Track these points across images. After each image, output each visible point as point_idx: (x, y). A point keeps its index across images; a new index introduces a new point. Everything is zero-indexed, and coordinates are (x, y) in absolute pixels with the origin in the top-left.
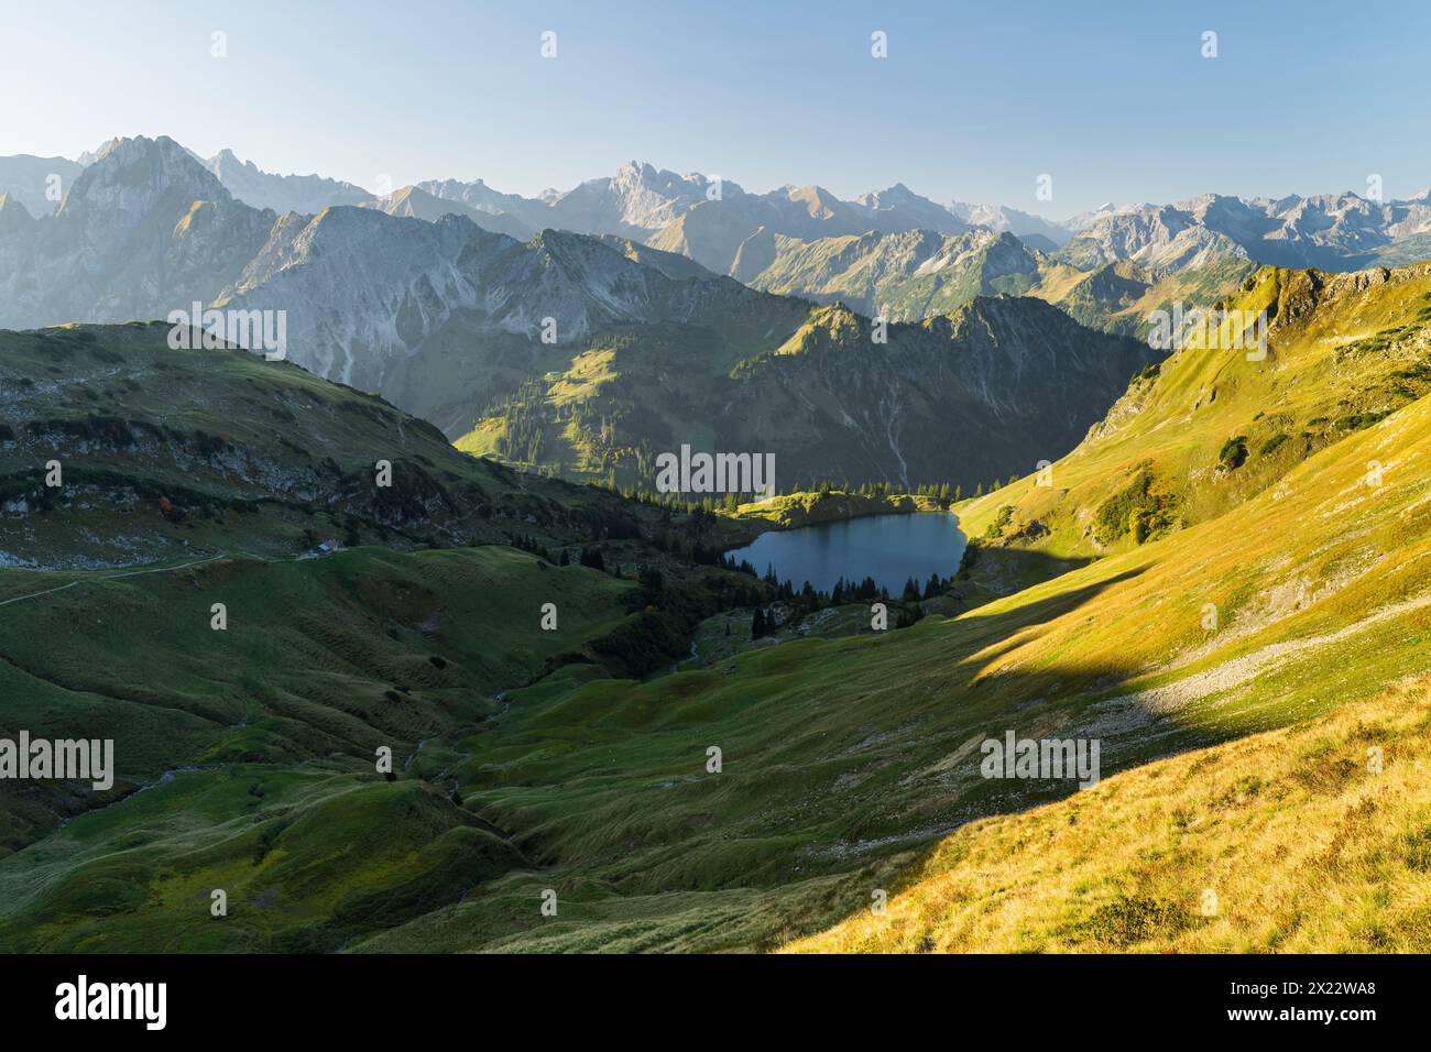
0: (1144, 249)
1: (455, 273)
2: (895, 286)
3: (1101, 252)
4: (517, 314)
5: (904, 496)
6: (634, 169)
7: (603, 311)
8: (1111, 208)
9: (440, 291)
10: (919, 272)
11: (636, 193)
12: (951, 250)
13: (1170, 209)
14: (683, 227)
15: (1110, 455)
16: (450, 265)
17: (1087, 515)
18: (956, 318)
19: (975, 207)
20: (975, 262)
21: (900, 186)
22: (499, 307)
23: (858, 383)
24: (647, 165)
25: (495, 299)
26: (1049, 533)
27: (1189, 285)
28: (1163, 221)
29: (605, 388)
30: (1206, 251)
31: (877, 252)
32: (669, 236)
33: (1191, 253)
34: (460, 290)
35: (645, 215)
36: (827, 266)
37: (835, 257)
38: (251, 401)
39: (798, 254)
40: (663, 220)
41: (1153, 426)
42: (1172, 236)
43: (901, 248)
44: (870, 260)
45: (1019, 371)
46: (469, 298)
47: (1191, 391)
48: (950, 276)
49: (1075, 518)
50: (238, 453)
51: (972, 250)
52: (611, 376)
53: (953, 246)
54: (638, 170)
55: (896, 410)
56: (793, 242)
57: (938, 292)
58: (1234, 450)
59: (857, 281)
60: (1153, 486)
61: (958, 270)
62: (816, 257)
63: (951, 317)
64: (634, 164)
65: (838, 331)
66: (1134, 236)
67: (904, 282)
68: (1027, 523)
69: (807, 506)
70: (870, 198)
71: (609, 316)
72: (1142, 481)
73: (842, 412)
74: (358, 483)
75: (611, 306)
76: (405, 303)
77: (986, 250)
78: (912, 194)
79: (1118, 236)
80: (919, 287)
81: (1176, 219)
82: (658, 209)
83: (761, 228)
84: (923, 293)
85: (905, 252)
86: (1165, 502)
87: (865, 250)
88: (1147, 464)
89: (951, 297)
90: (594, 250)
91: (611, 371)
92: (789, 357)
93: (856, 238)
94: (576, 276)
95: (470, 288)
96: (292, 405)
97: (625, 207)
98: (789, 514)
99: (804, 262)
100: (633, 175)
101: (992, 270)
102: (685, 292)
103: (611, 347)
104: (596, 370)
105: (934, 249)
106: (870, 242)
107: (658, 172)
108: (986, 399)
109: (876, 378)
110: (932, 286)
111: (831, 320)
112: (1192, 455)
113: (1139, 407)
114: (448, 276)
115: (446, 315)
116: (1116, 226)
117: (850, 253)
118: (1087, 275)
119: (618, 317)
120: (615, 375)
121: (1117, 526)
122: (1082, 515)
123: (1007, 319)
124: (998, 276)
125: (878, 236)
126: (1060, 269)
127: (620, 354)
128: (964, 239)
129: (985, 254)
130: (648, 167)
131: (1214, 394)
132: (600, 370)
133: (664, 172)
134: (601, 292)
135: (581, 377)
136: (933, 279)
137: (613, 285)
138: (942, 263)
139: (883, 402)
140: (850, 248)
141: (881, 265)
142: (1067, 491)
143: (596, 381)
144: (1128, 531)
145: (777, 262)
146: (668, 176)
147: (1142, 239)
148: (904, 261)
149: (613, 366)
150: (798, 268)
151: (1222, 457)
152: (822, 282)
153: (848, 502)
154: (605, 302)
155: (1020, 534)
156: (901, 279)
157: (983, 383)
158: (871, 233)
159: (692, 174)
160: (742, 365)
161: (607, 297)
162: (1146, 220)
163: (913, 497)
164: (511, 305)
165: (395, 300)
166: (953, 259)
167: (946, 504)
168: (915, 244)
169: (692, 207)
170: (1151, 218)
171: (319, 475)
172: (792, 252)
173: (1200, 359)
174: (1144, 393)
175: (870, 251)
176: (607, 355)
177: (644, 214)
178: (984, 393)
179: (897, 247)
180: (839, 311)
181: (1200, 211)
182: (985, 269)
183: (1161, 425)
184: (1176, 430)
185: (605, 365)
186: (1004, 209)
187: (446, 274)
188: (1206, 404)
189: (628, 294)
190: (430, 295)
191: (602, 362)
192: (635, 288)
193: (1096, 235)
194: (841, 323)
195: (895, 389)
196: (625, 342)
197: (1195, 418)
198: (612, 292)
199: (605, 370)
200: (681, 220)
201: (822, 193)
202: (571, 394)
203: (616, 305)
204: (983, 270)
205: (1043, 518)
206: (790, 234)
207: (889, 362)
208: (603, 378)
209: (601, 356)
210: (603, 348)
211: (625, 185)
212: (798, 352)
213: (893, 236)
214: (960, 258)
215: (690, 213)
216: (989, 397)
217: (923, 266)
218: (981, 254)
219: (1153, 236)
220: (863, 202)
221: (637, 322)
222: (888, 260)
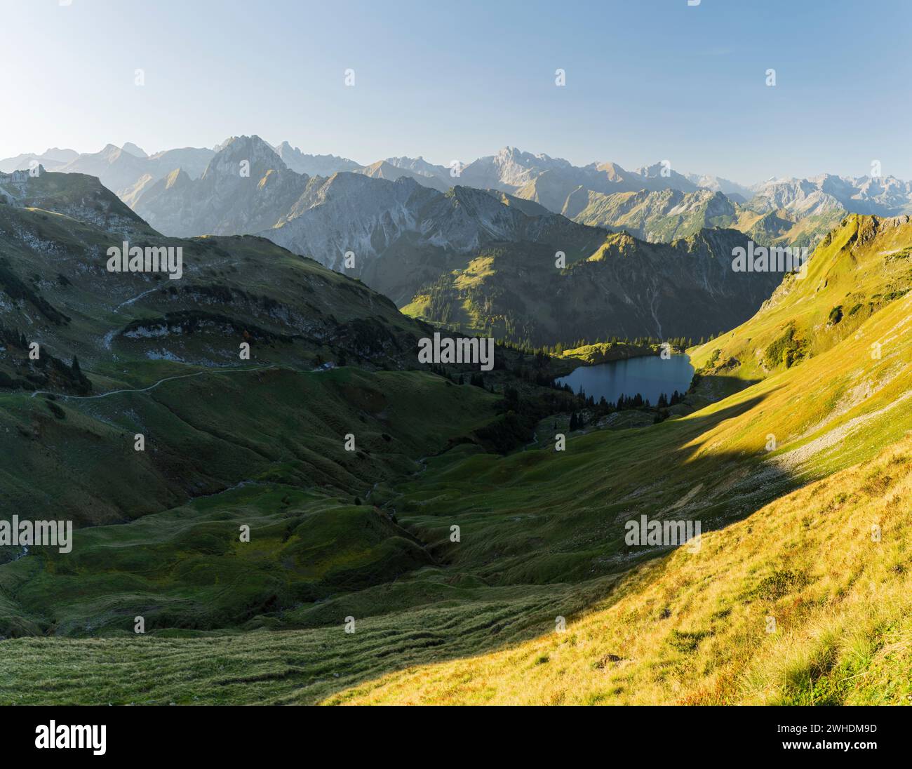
0: (791, 203)
1: (405, 211)
2: (656, 222)
3: (770, 204)
4: (438, 234)
6: (508, 151)
7: (488, 234)
8: (775, 179)
9: (396, 221)
10: (670, 214)
11: (508, 165)
12: (688, 201)
13: (805, 181)
14: (535, 186)
15: (773, 318)
16: (402, 206)
17: (760, 353)
18: (691, 241)
19: (702, 177)
20: (701, 208)
21: (658, 163)
22: (428, 231)
23: (634, 278)
25: (426, 226)
26: (740, 364)
27: (814, 223)
28: (802, 188)
29: (487, 279)
30: (823, 204)
31: (647, 201)
32: (527, 190)
33: (815, 206)
34: (407, 220)
36: (618, 210)
37: (623, 204)
38: (292, 281)
39: (601, 202)
40: (524, 181)
41: (795, 302)
42: (806, 196)
43: (660, 199)
44: (642, 206)
45: (725, 271)
46: (412, 225)
47: (815, 281)
48: (687, 216)
49: (754, 355)
50: (284, 309)
51: (700, 201)
52: (491, 272)
53: (689, 199)
54: (510, 151)
55: (656, 294)
56: (599, 195)
57: (681, 225)
58: (836, 313)
59: (635, 218)
60: (795, 335)
61: (692, 213)
62: (611, 204)
63: (687, 240)
64: (508, 148)
65: (624, 247)
66: (786, 195)
67: (662, 219)
68: (728, 359)
69: (603, 351)
70: (643, 170)
71: (491, 238)
72: (790, 333)
73: (625, 294)
74: (346, 330)
75: (491, 231)
76: (376, 227)
77: (708, 202)
79: (779, 196)
80: (670, 222)
81: (808, 187)
82: (521, 175)
83: (580, 187)
84: (672, 226)
85: (663, 202)
86: (801, 344)
87: (640, 201)
88: (792, 323)
89: (687, 229)
90: (483, 199)
91: (491, 269)
92: (595, 262)
93: (634, 194)
94: (473, 213)
95: (413, 220)
96: (313, 284)
97: (502, 173)
98: (593, 356)
99: (604, 207)
100: (507, 155)
101: (711, 213)
102: (536, 223)
103: (492, 255)
104: (483, 268)
105: (679, 201)
106: (643, 196)
107: (521, 153)
108: (706, 288)
109: (644, 275)
110: (677, 221)
111: (619, 241)
112: (815, 317)
113: (788, 291)
114: (401, 212)
115: (399, 235)
116: (777, 190)
117: (631, 202)
118: (762, 217)
119: (497, 238)
120: (493, 272)
121: (776, 359)
122: (757, 353)
123: (719, 241)
124: (714, 217)
125: (647, 192)
126: (747, 213)
127: (496, 259)
128: (695, 195)
129: (707, 204)
130: (516, 150)
131: (826, 282)
132: (485, 269)
133: (525, 153)
134: (487, 223)
135: (474, 272)
136: (678, 218)
137: (494, 219)
138: (683, 209)
139: (648, 289)
140: (631, 200)
141: (649, 209)
142: (750, 340)
143: (482, 275)
144: (782, 361)
145: (589, 206)
146: (527, 155)
147: (791, 197)
148: (662, 207)
149: (492, 267)
150: (601, 210)
151: (830, 317)
152: (615, 219)
154: (489, 229)
155: (724, 366)
156: (660, 218)
157: (705, 278)
158: (643, 190)
159: (541, 154)
161: (491, 226)
162: (793, 187)
164: (435, 230)
165: (371, 226)
166: (689, 206)
167: (683, 349)
168: (668, 197)
169: (541, 174)
170: (795, 186)
171: (326, 324)
172: (598, 201)
173: (820, 264)
174: (791, 283)
175: (643, 201)
176: (489, 260)
177: (513, 177)
178: (705, 284)
179: (657, 199)
180: (624, 236)
181: (820, 183)
182: (707, 212)
183: (800, 301)
184: (807, 303)
185: (488, 266)
186: (718, 179)
187: (399, 211)
188: (822, 288)
189: (502, 224)
190: (390, 223)
191: (486, 264)
192: (506, 221)
193: (767, 194)
194: (625, 243)
195: (655, 281)
196: (500, 253)
197: (817, 296)
198: (493, 223)
199: (488, 269)
200: (534, 182)
201: (616, 167)
202: (468, 283)
203: (495, 230)
205: (737, 356)
206: (597, 191)
207: (652, 266)
208: (487, 273)
209: (486, 260)
210: (486, 256)
211: (502, 160)
212: (600, 260)
213: (655, 192)
214: (693, 206)
215: (539, 177)
216: (708, 287)
217: (672, 210)
218: (705, 203)
219: (796, 196)
220: (639, 173)
221: (507, 241)
222: (653, 206)
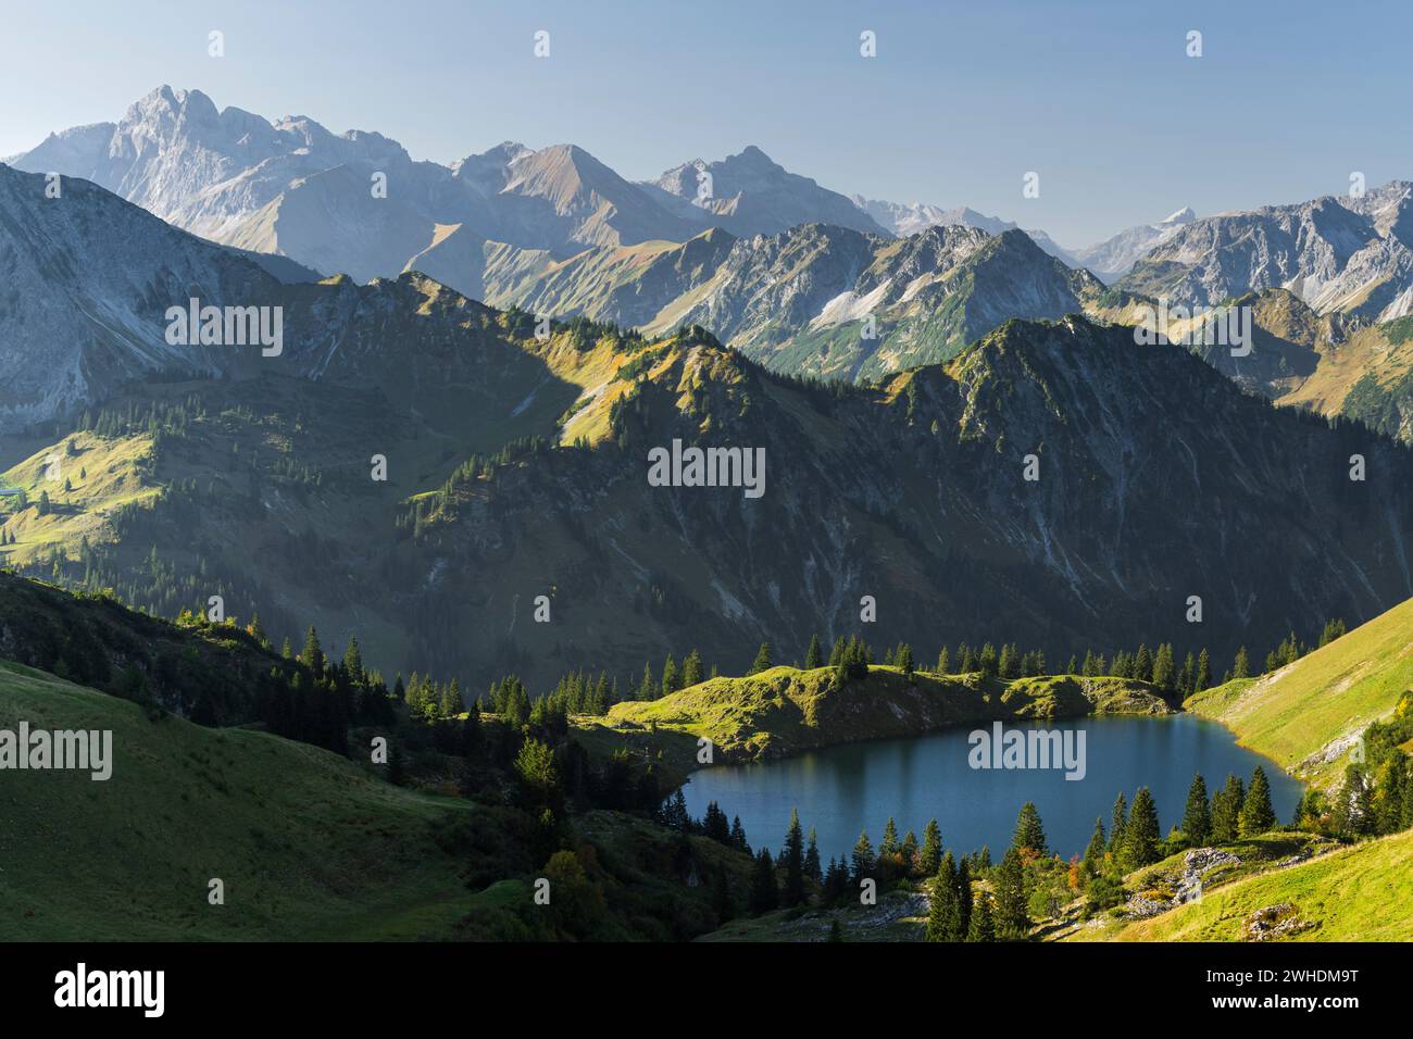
2: (767, 351)
5: (1061, 678)
6: (166, 103)
7: (122, 351)
10: (819, 322)
11: (168, 158)
12: (891, 270)
13: (1331, 205)
14: (277, 225)
19: (907, 211)
20: (949, 295)
21: (752, 151)
24: (197, 93)
28: (1320, 231)
29: (130, 522)
31: (724, 276)
35: (190, 201)
37: (630, 287)
39: (542, 282)
40: (231, 211)
42: (1341, 261)
43: (778, 266)
45: (1120, 492)
48: (892, 327)
51: (939, 271)
52: (147, 496)
53: (896, 262)
54: (175, 106)
56: (527, 257)
57: (867, 362)
61: (912, 313)
62: (582, 288)
64: (167, 92)
65: (698, 394)
66: (1264, 259)
67: (790, 341)
69: (807, 701)
70: (689, 177)
71: (135, 363)
73: (715, 584)
75: (139, 341)
77: (973, 267)
78: (780, 169)
79: (1232, 260)
80: (825, 351)
81: (1344, 227)
82: (219, 188)
83: (442, 232)
85: (789, 275)
87: (698, 271)
90: (100, 213)
91: (146, 482)
92: (582, 451)
93: (673, 247)
97: (144, 187)
98: (761, 721)
99: (557, 299)
100: (164, 115)
103: (145, 429)
104: (109, 480)
105: (854, 269)
106: (705, 254)
107: (220, 111)
111: (677, 368)
116: (1226, 239)
117: (664, 280)
119: (156, 365)
120: (155, 492)
125: (724, 240)
127: (164, 445)
128: (919, 245)
129: (970, 277)
130: (198, 99)
132: (120, 481)
133: (229, 109)
135: (71, 498)
137: (145, 294)
138: (876, 296)
139: (812, 563)
140: (663, 265)
141: (736, 305)
143: (111, 505)
146: (241, 120)
147: (1281, 264)
148: (789, 294)
149: (149, 472)
153: (914, 693)
154: (127, 333)
156: (782, 335)
157: (1041, 523)
158: (709, 232)
159: (293, 119)
160: (467, 470)
162: (1285, 227)
163: (1084, 680)
166: (898, 291)
168: (809, 257)
169: (295, 184)
170: (1296, 222)
172: (526, 281)
175: (708, 275)
176: (139, 447)
177: (188, 199)
178: (1045, 546)
179: (770, 263)
180: (699, 348)
182: (972, 309)
185: (130, 469)
191: (125, 463)
193: (1186, 256)
194: (704, 374)
195: (841, 531)
196: (176, 420)
199: (130, 481)
200: (271, 212)
201: (581, 159)
202: (49, 539)
203: (152, 339)
204: (968, 312)
206: (519, 242)
207: (820, 468)
208: (126, 499)
209: (120, 448)
210: (122, 432)
211: (145, 139)
212: (603, 443)
213: (757, 242)
214: (913, 288)
215: (290, 194)
216: (1059, 558)
217: (831, 305)
218: (961, 275)
219: (1302, 260)
220: (673, 186)
221: (203, 376)
222: (751, 292)
